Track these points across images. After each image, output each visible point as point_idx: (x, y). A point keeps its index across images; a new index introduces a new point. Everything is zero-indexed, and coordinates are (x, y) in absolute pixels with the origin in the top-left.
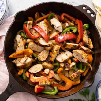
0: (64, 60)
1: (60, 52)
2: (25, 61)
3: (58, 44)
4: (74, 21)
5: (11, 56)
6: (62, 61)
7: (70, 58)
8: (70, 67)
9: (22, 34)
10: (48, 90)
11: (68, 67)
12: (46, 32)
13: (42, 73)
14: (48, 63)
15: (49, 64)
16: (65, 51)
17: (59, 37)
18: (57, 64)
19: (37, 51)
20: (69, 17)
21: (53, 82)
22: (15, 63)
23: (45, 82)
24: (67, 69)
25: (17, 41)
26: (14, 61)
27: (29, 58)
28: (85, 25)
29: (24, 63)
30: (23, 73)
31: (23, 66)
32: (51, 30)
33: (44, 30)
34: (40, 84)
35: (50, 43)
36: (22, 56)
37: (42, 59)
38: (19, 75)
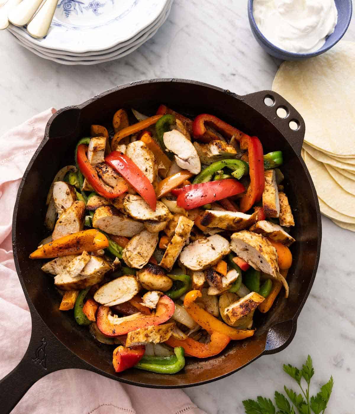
0: (204, 264)
1: (193, 238)
2: (83, 270)
3: (187, 214)
4: (235, 139)
5: (37, 253)
6: (198, 268)
7: (223, 256)
8: (224, 286)
9: (73, 180)
10: (156, 356)
11: (218, 286)
12: (150, 176)
13: (136, 304)
14: (156, 273)
15: (158, 277)
16: (208, 235)
17: (191, 193)
18: (182, 277)
19: (119, 234)
20: (221, 125)
21: (170, 334)
22: (51, 271)
23: (147, 336)
24: (213, 292)
25: (57, 202)
26: (47, 267)
27: (94, 259)
28: (271, 154)
29: (80, 275)
30: (75, 305)
31: (75, 283)
32: (163, 167)
33: (143, 169)
34: (129, 343)
35: (162, 211)
36: (73, 250)
37: (137, 263)
38: (63, 312)
